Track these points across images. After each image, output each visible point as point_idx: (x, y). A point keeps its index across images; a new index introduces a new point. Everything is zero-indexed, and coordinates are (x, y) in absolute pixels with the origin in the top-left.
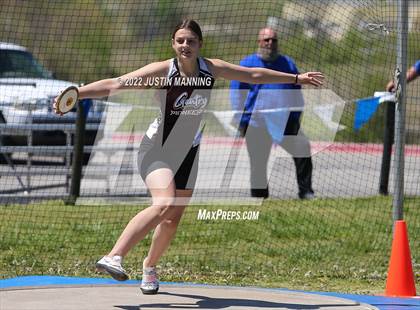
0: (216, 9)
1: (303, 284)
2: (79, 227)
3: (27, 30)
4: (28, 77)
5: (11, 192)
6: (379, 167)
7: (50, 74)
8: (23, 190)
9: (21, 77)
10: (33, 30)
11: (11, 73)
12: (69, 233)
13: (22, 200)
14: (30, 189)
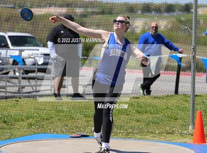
0: (96, 21)
1: (155, 137)
2: (58, 109)
3: (31, 28)
4: (34, 46)
5: (29, 93)
7: (42, 45)
8: (34, 92)
10: (34, 29)
11: (27, 45)
12: (54, 111)
13: (34, 97)
14: (36, 92)
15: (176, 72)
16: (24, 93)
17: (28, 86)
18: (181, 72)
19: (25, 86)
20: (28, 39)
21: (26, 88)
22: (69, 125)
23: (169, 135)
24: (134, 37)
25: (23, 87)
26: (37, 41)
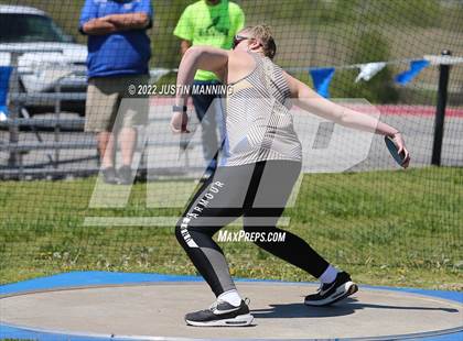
1: (382, 277)
4: (46, 41)
6: (432, 131)
9: (38, 41)
11: (28, 37)
15: (434, 109)
16: (27, 167)
17: (38, 148)
18: (448, 109)
19: (31, 148)
20: (31, 22)
21: (33, 152)
22: (150, 250)
23: (418, 272)
24: (319, 13)
25: (24, 152)
26: (53, 25)
